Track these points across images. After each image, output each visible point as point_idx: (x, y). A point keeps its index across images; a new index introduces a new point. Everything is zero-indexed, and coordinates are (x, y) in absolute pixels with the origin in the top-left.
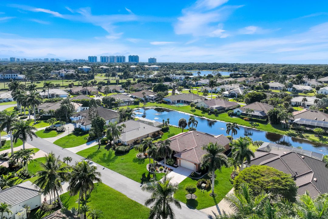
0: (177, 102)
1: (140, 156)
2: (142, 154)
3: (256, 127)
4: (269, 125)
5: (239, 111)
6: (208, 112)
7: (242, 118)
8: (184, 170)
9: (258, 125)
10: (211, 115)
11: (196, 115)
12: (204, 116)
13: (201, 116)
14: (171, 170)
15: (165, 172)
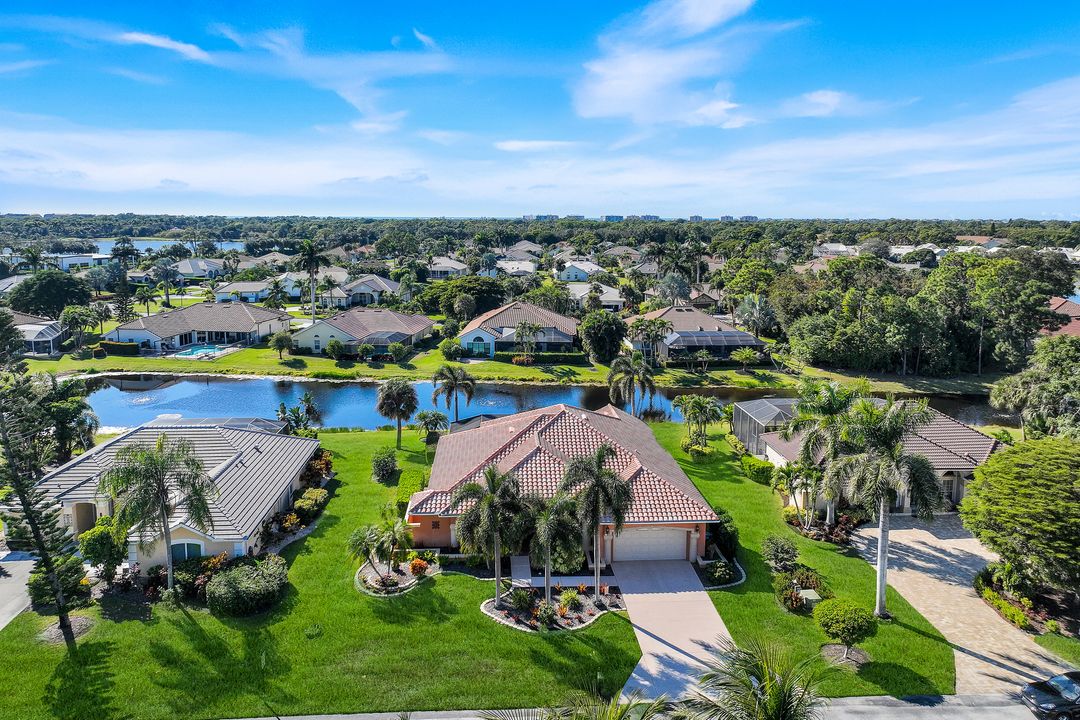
0: (181, 344)
1: (385, 583)
2: (384, 569)
3: (573, 378)
4: (597, 366)
5: (479, 339)
6: (362, 360)
7: (508, 360)
8: (654, 573)
9: (574, 373)
10: (383, 367)
11: (324, 376)
12: (360, 376)
13: (353, 378)
14: (615, 590)
15: (601, 607)
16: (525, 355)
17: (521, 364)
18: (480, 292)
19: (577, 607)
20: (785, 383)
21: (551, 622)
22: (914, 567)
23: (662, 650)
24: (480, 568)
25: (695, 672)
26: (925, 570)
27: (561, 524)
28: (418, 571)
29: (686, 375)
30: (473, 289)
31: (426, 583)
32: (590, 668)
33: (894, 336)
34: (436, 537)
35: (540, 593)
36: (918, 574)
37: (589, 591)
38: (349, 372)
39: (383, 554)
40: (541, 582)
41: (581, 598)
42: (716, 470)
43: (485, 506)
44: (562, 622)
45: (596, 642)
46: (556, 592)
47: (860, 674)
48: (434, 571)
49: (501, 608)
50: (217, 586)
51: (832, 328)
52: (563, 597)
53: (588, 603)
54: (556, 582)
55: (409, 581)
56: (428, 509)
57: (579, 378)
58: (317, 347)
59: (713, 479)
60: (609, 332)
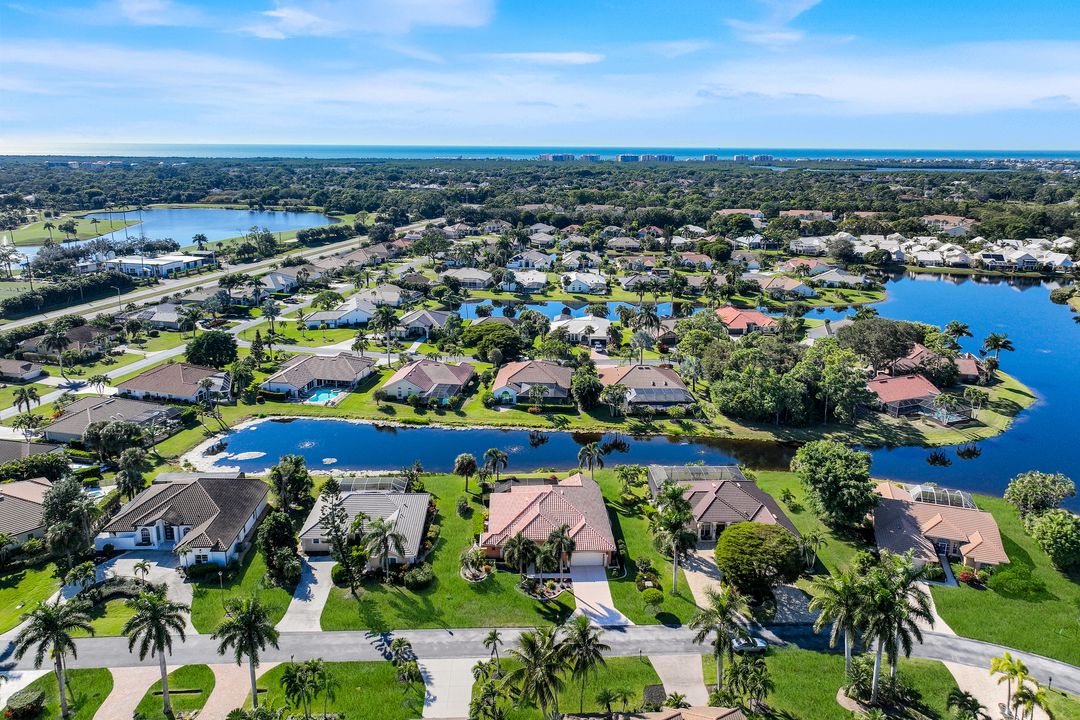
0: (308, 389)
1: (475, 576)
2: (473, 570)
3: (566, 426)
4: (583, 414)
5: (506, 393)
6: (431, 408)
7: (524, 409)
8: (588, 573)
9: (567, 421)
10: (444, 414)
11: (409, 423)
12: (432, 422)
13: (428, 424)
14: (569, 581)
15: (563, 588)
16: (536, 406)
17: (533, 413)
18: (506, 345)
19: (553, 588)
20: (699, 431)
21: (542, 594)
22: (701, 570)
23: (584, 606)
24: (514, 571)
25: (595, 616)
26: (705, 572)
27: (546, 557)
28: (487, 571)
29: (639, 424)
30: (501, 343)
31: (491, 576)
32: (554, 611)
33: (768, 403)
34: (494, 554)
35: (537, 581)
36: (703, 574)
37: (558, 581)
38: (423, 418)
39: (473, 564)
40: (539, 576)
41: (555, 584)
42: (633, 510)
43: (516, 550)
44: (547, 594)
45: (559, 604)
46: (545, 581)
47: (657, 617)
48: (494, 570)
49: (522, 588)
50: (407, 577)
51: (734, 391)
52: (547, 584)
53: (558, 586)
54: (545, 576)
55: (484, 575)
56: (490, 542)
57: (570, 425)
58: (400, 395)
59: (630, 516)
60: (590, 392)
